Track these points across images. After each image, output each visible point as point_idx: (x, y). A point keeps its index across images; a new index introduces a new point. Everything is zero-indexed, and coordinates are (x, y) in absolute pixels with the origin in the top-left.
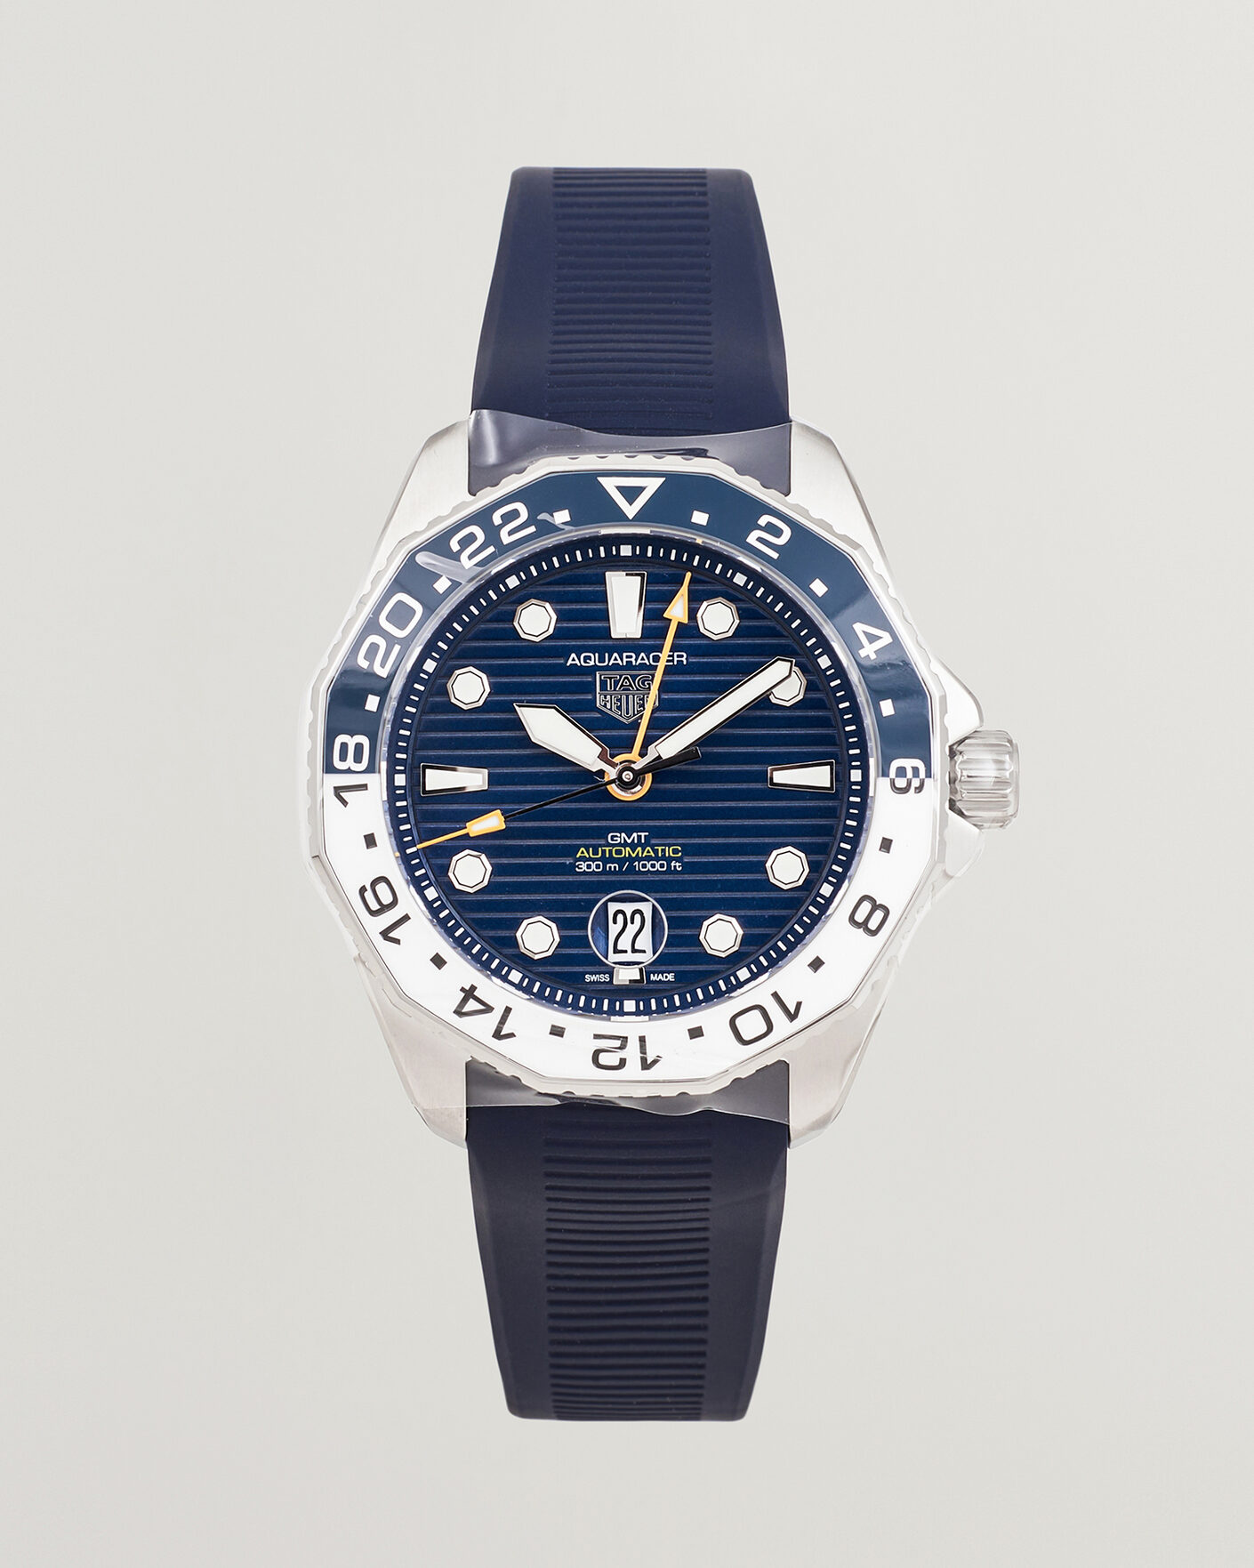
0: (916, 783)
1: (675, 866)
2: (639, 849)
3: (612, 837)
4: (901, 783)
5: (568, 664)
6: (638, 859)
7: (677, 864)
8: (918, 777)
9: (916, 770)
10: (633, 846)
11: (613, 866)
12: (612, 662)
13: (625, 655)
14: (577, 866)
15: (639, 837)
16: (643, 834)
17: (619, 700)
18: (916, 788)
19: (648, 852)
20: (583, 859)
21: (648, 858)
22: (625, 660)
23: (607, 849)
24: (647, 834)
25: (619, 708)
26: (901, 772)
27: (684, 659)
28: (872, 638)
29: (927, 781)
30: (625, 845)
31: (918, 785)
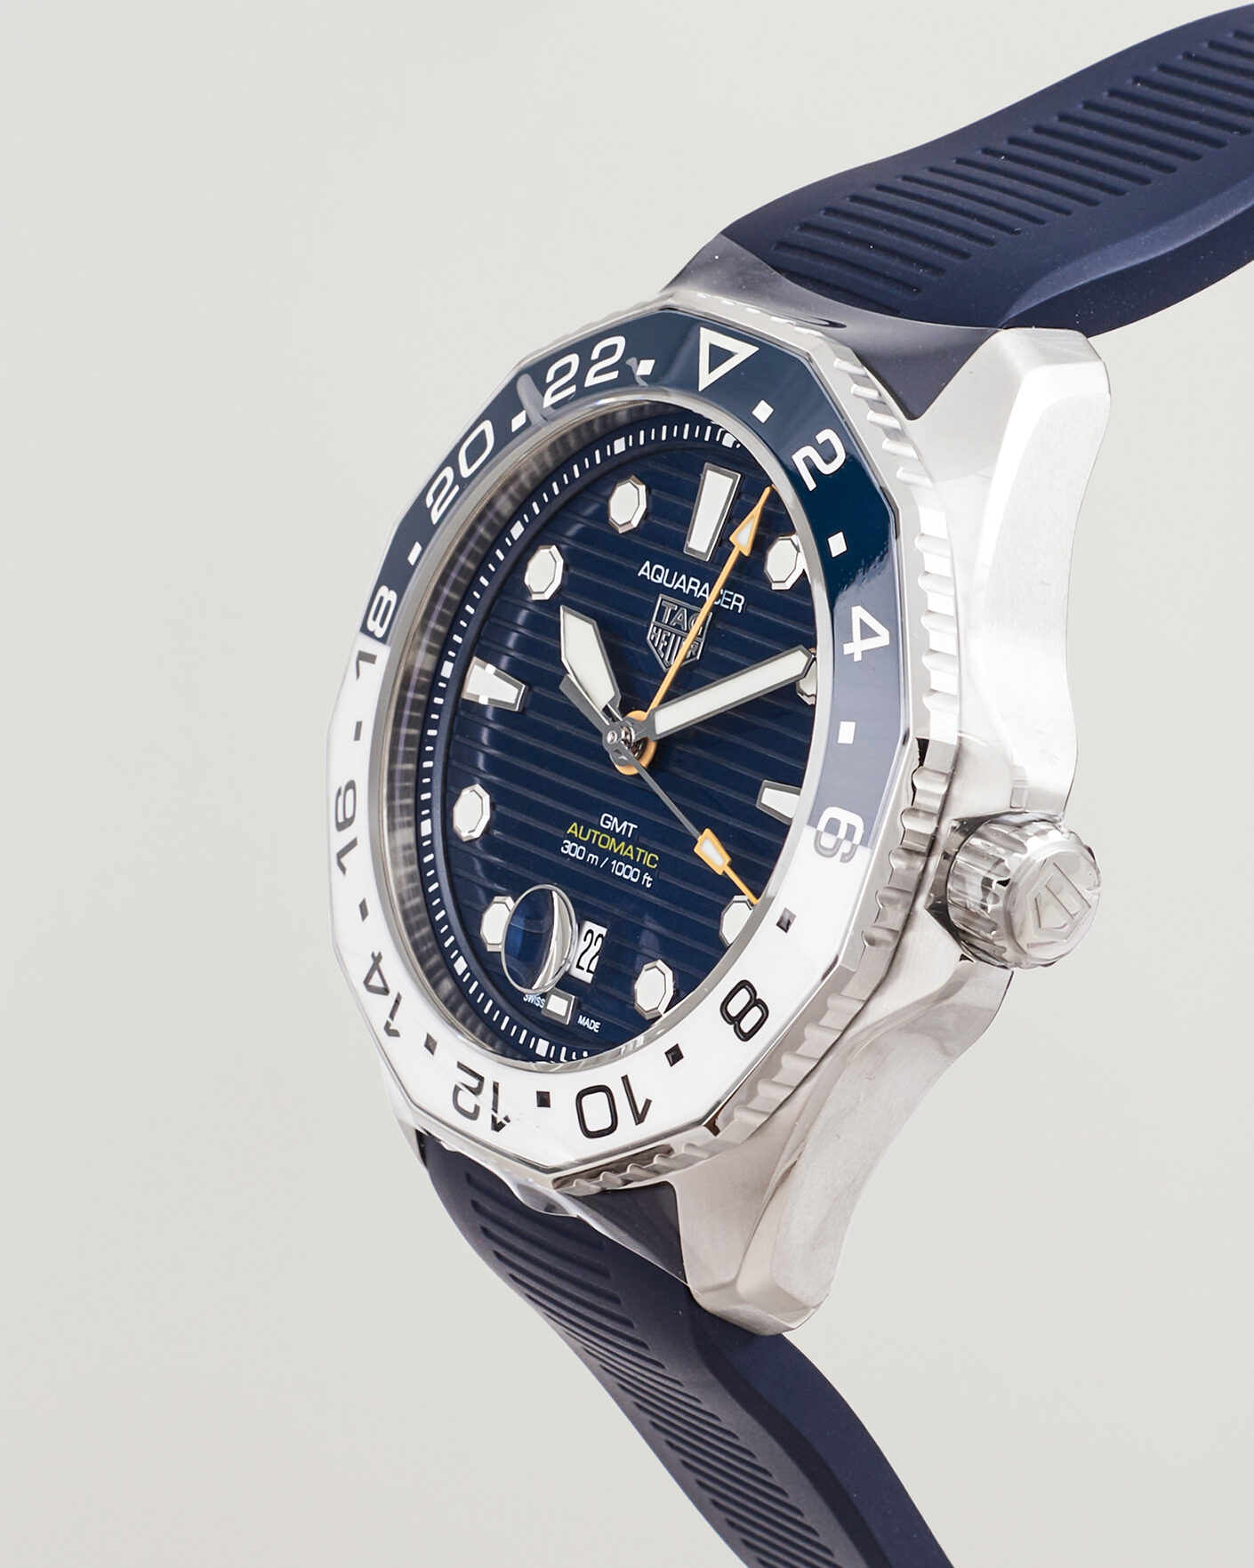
0: (845, 847)
1: (646, 880)
2: (623, 844)
3: (607, 818)
4: (828, 841)
5: (639, 575)
6: (618, 857)
7: (649, 879)
8: (851, 840)
9: (851, 830)
10: (619, 838)
11: (594, 857)
12: (678, 585)
13: (692, 579)
14: (564, 845)
15: (628, 827)
16: (632, 826)
17: (668, 639)
18: (844, 855)
19: (629, 852)
20: (572, 838)
21: (627, 860)
22: (690, 586)
23: (596, 833)
24: (636, 827)
25: (664, 649)
26: (833, 826)
27: (740, 605)
28: (867, 632)
29: (861, 849)
30: (612, 833)
31: (847, 851)
